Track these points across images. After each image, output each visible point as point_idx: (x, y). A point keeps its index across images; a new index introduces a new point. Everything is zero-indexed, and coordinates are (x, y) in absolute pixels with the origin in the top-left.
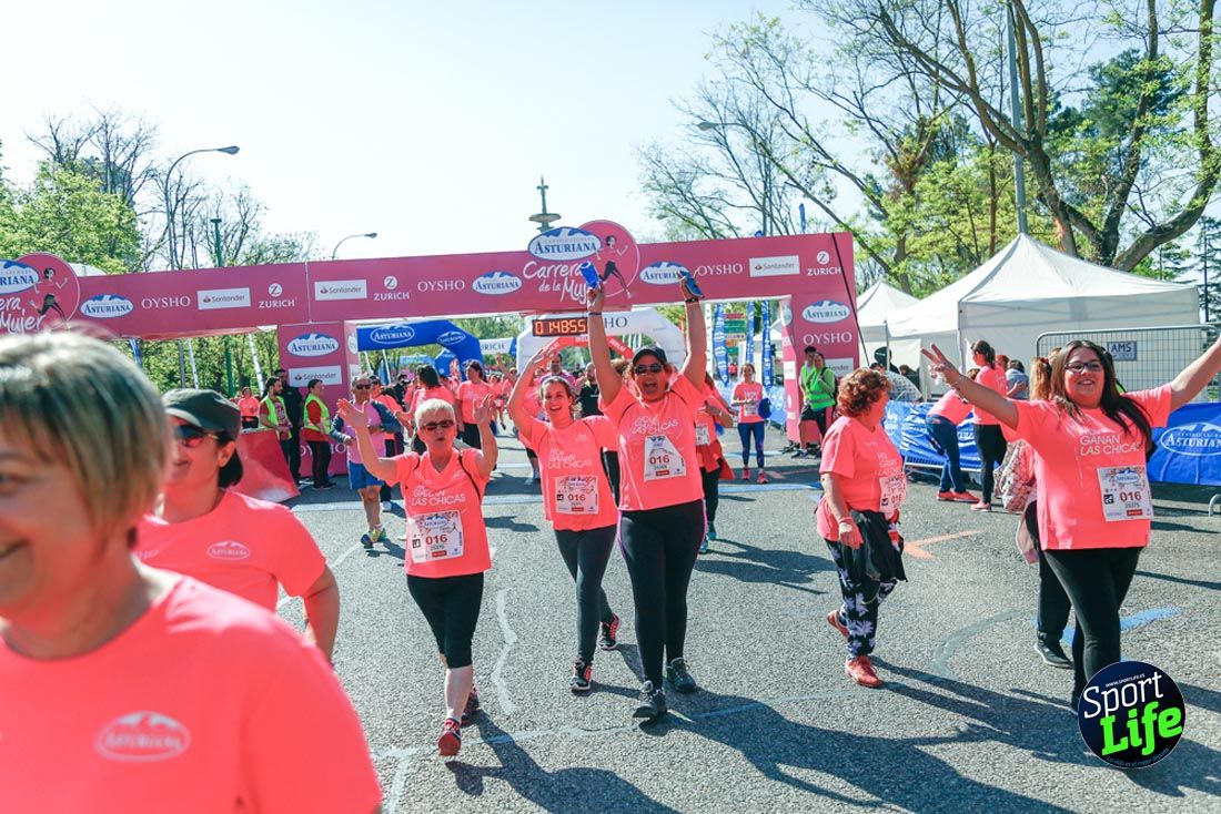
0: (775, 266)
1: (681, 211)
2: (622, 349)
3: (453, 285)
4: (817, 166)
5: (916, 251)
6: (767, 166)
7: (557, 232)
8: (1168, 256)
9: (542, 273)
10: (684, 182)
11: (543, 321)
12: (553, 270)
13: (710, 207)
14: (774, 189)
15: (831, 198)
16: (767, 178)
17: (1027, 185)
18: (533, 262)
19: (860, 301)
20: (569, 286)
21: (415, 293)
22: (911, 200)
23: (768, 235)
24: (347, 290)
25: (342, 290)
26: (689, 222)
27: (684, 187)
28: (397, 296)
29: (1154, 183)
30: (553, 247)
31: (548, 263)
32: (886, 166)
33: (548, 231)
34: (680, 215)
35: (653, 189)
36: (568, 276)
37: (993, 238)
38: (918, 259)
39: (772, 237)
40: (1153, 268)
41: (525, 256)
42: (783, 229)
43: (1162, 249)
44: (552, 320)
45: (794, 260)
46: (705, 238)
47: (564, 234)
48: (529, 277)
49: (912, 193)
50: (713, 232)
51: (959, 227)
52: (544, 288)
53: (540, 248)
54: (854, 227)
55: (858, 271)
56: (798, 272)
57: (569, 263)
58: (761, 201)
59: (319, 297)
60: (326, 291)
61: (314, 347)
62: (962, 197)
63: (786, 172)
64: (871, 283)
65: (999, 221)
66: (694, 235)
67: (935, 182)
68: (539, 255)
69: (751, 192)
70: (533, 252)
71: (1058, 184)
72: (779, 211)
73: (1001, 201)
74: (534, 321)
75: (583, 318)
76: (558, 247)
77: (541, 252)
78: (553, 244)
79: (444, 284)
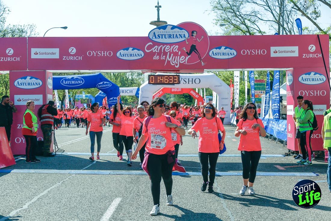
0: (285, 52)
3: (106, 54)
9: (155, 49)
11: (154, 75)
12: (161, 48)
18: (151, 43)
20: (170, 58)
21: (85, 57)
23: (281, 34)
24: (49, 54)
25: (45, 53)
28: (75, 58)
30: (162, 35)
31: (159, 44)
36: (170, 51)
45: (296, 49)
47: (169, 28)
48: (148, 51)
52: (156, 58)
53: (155, 36)
56: (298, 56)
57: (171, 44)
59: (33, 56)
60: (37, 53)
61: (29, 84)
68: (154, 39)
70: (151, 37)
74: (149, 75)
75: (177, 75)
76: (165, 35)
77: (156, 38)
78: (162, 34)
79: (101, 53)
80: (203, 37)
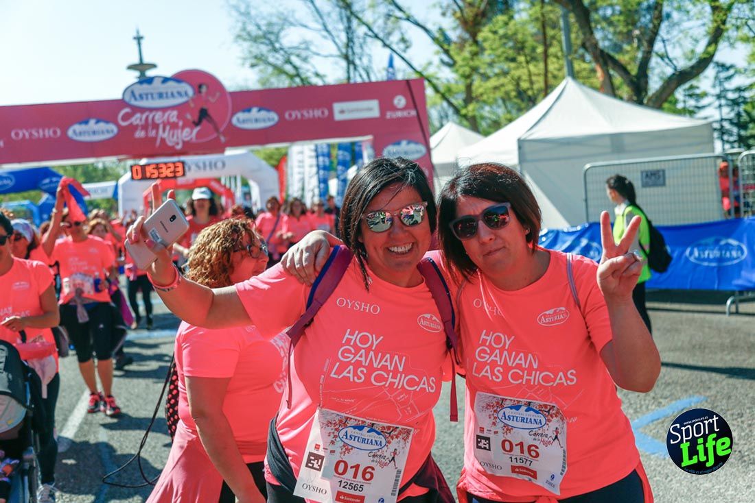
0: (358, 110)
1: (271, 60)
2: (222, 190)
3: (49, 133)
4: (392, 19)
5: (482, 95)
6: (349, 20)
7: (150, 80)
8: (691, 96)
9: (137, 119)
10: (271, 33)
11: (141, 166)
12: (147, 118)
13: (298, 56)
14: (356, 40)
15: (407, 47)
16: (349, 30)
17: (573, 36)
18: (127, 110)
19: (433, 141)
20: (164, 133)
21: (9, 141)
22: (474, 48)
26: (279, 71)
27: (273, 37)
29: (675, 32)
30: (147, 95)
31: (142, 110)
32: (453, 19)
33: (145, 80)
34: (270, 64)
35: (245, 40)
36: (163, 122)
37: (546, 82)
38: (485, 102)
39: (356, 84)
40: (680, 106)
41: (120, 103)
42: (365, 76)
43: (685, 90)
44: (149, 165)
45: (374, 104)
46: (294, 85)
47: (157, 83)
48: (124, 124)
49: (476, 42)
50: (302, 80)
51: (516, 73)
52: (140, 134)
53: (135, 96)
54: (425, 74)
55: (434, 114)
56: (379, 116)
57: (164, 110)
58: (344, 51)
62: (519, 45)
63: (364, 24)
64: (444, 122)
65: (551, 67)
66: (284, 83)
67: (495, 32)
68: (133, 102)
69: (335, 42)
70: (127, 99)
71: (598, 35)
72: (360, 59)
73: (552, 50)
74: (132, 167)
75: (179, 162)
76: (152, 95)
77: (136, 99)
78: (146, 91)
79: (38, 132)
80: (218, 94)
